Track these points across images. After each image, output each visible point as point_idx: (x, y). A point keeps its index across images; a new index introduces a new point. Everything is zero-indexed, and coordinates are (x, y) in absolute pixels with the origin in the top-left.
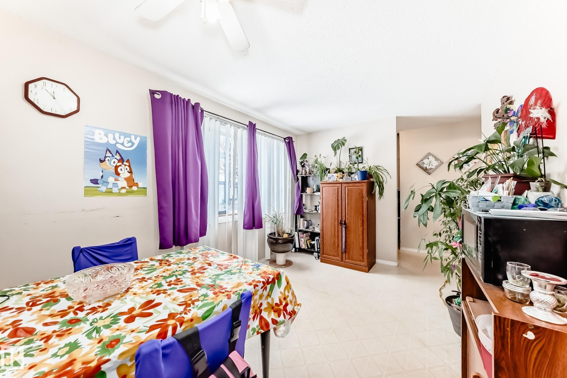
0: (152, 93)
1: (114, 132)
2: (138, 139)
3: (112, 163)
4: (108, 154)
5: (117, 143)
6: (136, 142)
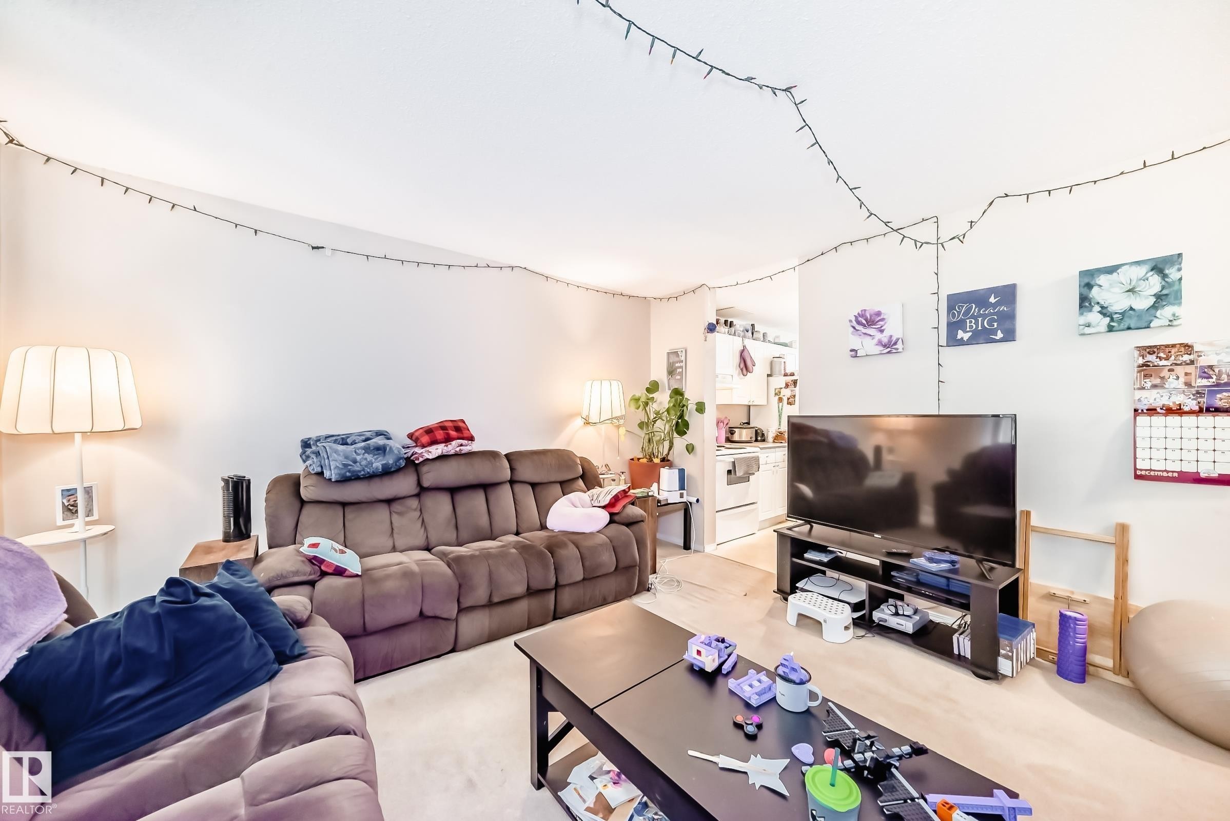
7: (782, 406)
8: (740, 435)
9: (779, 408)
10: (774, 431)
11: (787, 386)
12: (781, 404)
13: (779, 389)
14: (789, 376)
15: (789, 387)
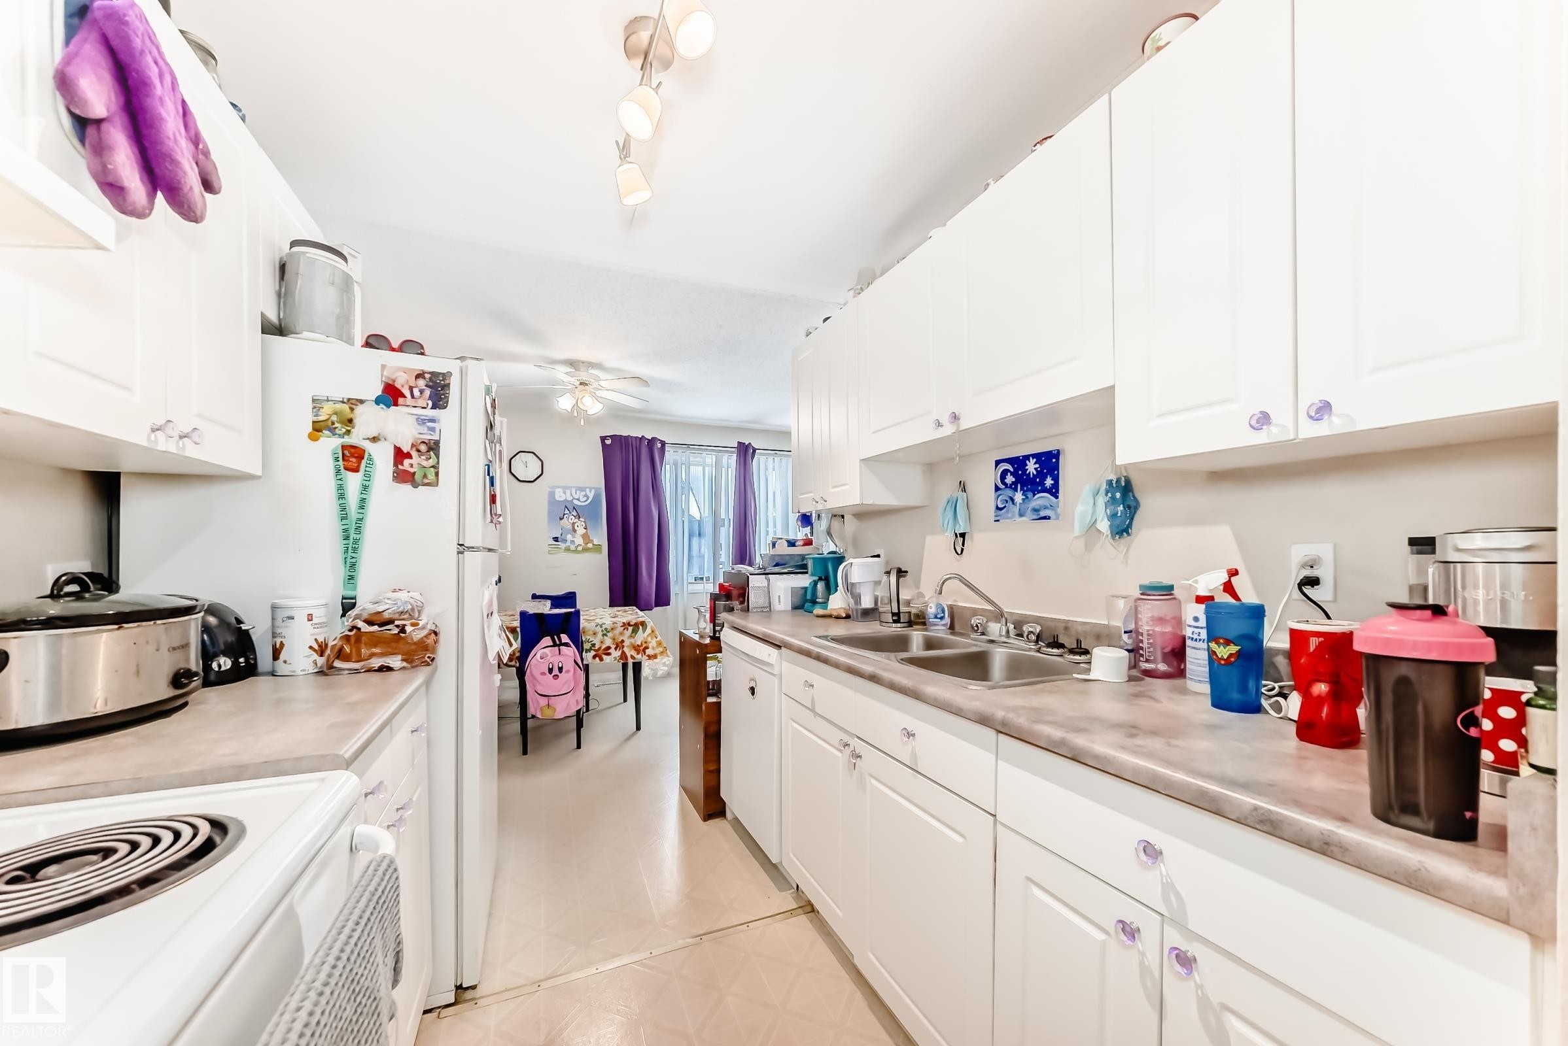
0: (603, 439)
1: (570, 488)
2: (593, 491)
3: (570, 521)
4: (567, 512)
5: (574, 499)
6: (591, 495)
7: (365, 488)
9: (342, 496)
10: (319, 615)
11: (391, 395)
12: (353, 481)
13: (343, 402)
14: (400, 349)
15: (401, 400)
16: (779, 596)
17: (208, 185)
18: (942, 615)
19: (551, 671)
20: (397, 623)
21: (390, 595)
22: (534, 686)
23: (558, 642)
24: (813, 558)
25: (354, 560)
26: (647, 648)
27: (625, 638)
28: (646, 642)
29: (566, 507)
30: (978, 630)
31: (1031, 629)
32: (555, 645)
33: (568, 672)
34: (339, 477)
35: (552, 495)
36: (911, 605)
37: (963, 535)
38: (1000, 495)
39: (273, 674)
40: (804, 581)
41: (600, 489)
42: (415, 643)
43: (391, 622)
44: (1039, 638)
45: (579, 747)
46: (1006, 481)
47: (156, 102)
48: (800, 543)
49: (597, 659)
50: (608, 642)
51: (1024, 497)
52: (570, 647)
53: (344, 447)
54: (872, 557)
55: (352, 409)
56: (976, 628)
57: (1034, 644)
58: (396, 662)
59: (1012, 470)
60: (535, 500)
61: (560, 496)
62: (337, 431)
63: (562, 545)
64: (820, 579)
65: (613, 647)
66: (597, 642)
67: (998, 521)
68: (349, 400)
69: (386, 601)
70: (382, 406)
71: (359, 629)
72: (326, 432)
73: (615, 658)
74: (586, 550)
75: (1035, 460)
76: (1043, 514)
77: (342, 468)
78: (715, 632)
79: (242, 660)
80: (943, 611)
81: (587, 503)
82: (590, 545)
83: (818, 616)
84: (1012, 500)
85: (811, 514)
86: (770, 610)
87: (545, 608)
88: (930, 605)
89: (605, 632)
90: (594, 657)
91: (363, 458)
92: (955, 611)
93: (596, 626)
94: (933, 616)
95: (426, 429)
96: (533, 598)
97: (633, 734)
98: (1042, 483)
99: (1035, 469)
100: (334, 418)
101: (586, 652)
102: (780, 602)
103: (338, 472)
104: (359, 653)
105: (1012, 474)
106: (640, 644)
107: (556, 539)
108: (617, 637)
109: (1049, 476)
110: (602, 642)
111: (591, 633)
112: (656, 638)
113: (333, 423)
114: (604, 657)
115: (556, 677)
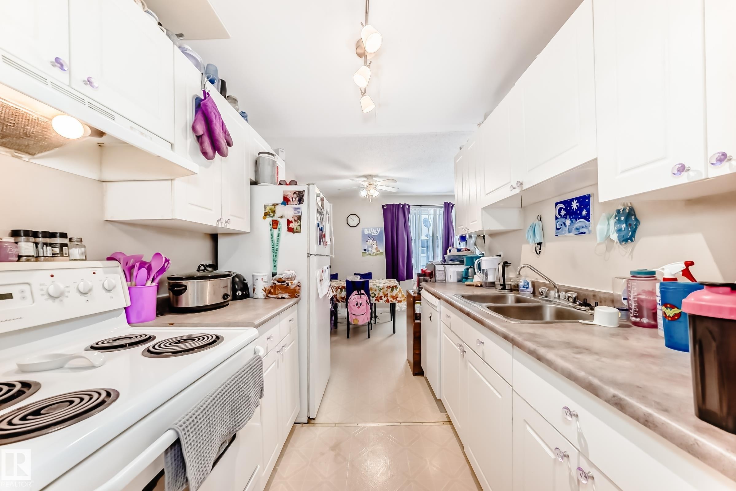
0: (383, 206)
1: (370, 228)
2: (380, 229)
3: (370, 242)
4: (369, 238)
5: (372, 233)
6: (379, 231)
7: (279, 234)
8: (201, 292)
9: (272, 238)
10: (265, 279)
11: (286, 201)
12: (276, 232)
13: (272, 205)
14: (290, 184)
15: (289, 202)
16: (451, 275)
17: (229, 144)
18: (527, 286)
19: (357, 305)
20: (286, 282)
21: (285, 272)
22: (351, 310)
23: (360, 293)
24: (466, 257)
25: (275, 260)
26: (397, 297)
27: (388, 292)
28: (397, 295)
29: (369, 236)
30: (543, 294)
31: (570, 295)
32: (359, 294)
33: (363, 305)
34: (271, 231)
35: (363, 232)
36: (511, 281)
37: (540, 244)
38: (558, 221)
39: (253, 298)
40: (462, 268)
41: (382, 228)
42: (291, 289)
43: (284, 282)
44: (575, 300)
45: (369, 337)
46: (561, 214)
47: (214, 125)
48: (463, 250)
49: (377, 301)
50: (381, 294)
51: (571, 222)
52: (365, 295)
53: (273, 221)
54: (496, 256)
55: (275, 207)
56: (542, 294)
57: (573, 303)
58: (286, 296)
59: (564, 207)
60: (356, 234)
61: (366, 232)
62: (271, 216)
63: (367, 253)
64: (471, 267)
65: (383, 296)
66: (376, 293)
67: (557, 236)
68: (274, 204)
69: (283, 274)
70: (283, 205)
71: (275, 284)
72: (268, 216)
73: (384, 301)
74: (377, 254)
75: (576, 201)
76: (581, 231)
77: (272, 228)
78: (419, 291)
79: (244, 292)
80: (528, 284)
81: (377, 234)
82: (379, 253)
83: (467, 285)
84: (565, 224)
85: (466, 236)
86: (446, 281)
87: (358, 279)
88: (521, 281)
89: (380, 290)
90: (376, 300)
91: (278, 224)
92: (536, 284)
93: (376, 287)
94: (522, 287)
95: (297, 212)
96: (355, 275)
97: (392, 335)
98: (581, 214)
99: (577, 206)
100: (270, 211)
101: (372, 298)
102: (451, 278)
103: (271, 230)
104: (275, 292)
105: (564, 210)
106: (394, 295)
107: (365, 250)
108: (385, 292)
109: (584, 209)
110: (379, 294)
111: (374, 290)
112: (402, 293)
113: (270, 213)
114: (380, 300)
115: (359, 307)
